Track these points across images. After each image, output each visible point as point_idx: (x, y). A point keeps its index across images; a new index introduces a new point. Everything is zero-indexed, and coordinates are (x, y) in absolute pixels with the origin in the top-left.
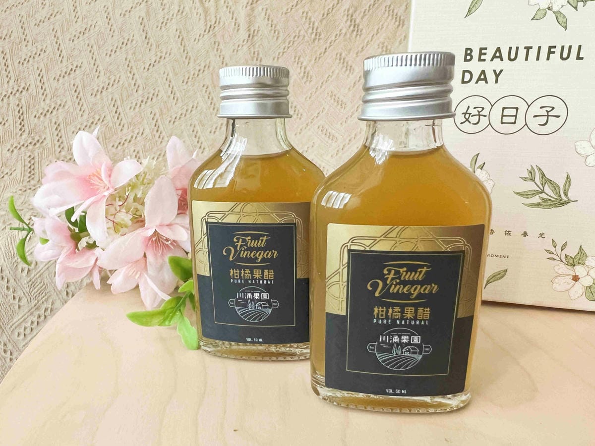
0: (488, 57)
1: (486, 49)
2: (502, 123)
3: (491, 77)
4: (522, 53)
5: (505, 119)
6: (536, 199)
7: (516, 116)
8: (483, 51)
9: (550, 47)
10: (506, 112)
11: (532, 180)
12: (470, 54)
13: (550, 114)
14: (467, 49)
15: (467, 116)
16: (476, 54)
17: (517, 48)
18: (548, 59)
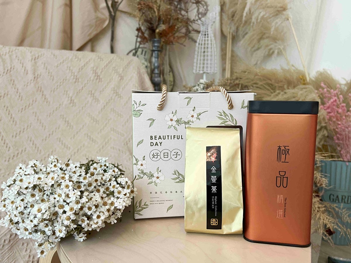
0: (157, 138)
1: (156, 136)
2: (164, 157)
3: (159, 144)
4: (167, 137)
5: (165, 156)
6: (178, 180)
7: (168, 155)
8: (156, 137)
9: (174, 136)
10: (165, 154)
11: (176, 174)
12: (152, 138)
13: (177, 154)
14: (151, 136)
15: (154, 156)
16: (154, 137)
17: (165, 136)
18: (174, 139)
